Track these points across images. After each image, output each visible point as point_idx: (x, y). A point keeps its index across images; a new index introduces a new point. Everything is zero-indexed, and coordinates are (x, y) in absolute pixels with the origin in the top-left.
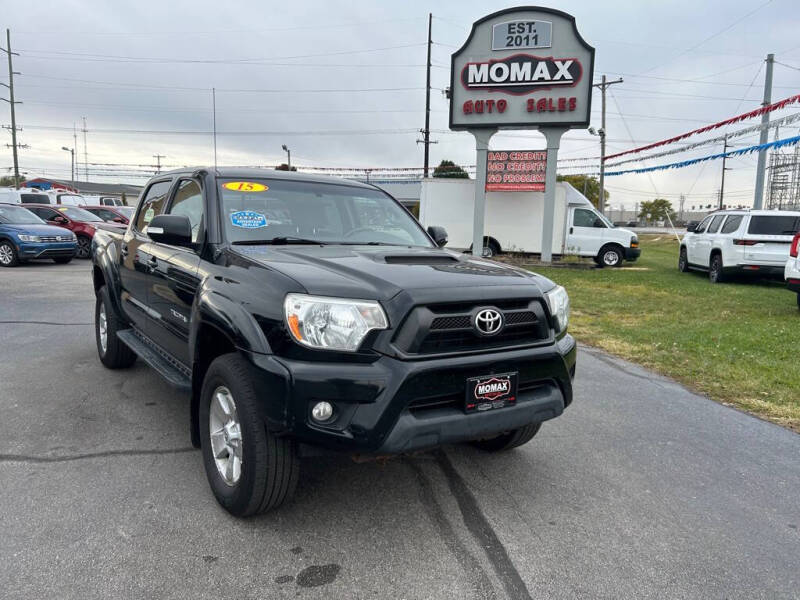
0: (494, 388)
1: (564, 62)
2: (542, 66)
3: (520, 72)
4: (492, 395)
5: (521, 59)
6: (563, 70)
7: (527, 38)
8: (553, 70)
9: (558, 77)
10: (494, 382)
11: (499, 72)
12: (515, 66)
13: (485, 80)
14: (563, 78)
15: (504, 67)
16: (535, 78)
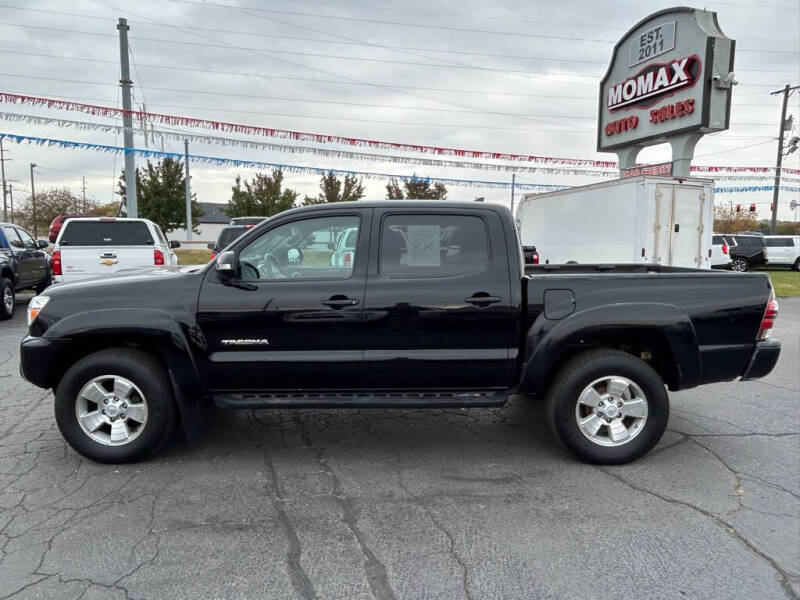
1: (680, 63)
2: (662, 72)
3: (645, 86)
5: (646, 72)
6: (680, 73)
7: (655, 46)
8: (671, 73)
9: (674, 80)
11: (630, 90)
12: (641, 79)
13: (620, 100)
14: (679, 81)
15: (632, 83)
16: (656, 88)
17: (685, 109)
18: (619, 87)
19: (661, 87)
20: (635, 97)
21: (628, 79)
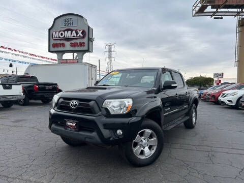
0: (71, 124)
1: (80, 31)
2: (74, 32)
4: (71, 126)
5: (68, 30)
6: (80, 33)
8: (77, 33)
9: (78, 35)
10: (71, 122)
11: (62, 34)
12: (66, 32)
14: (80, 36)
15: (63, 33)
16: (72, 35)
17: (82, 44)
18: (57, 33)
19: (74, 36)
20: (64, 37)
21: (61, 31)
